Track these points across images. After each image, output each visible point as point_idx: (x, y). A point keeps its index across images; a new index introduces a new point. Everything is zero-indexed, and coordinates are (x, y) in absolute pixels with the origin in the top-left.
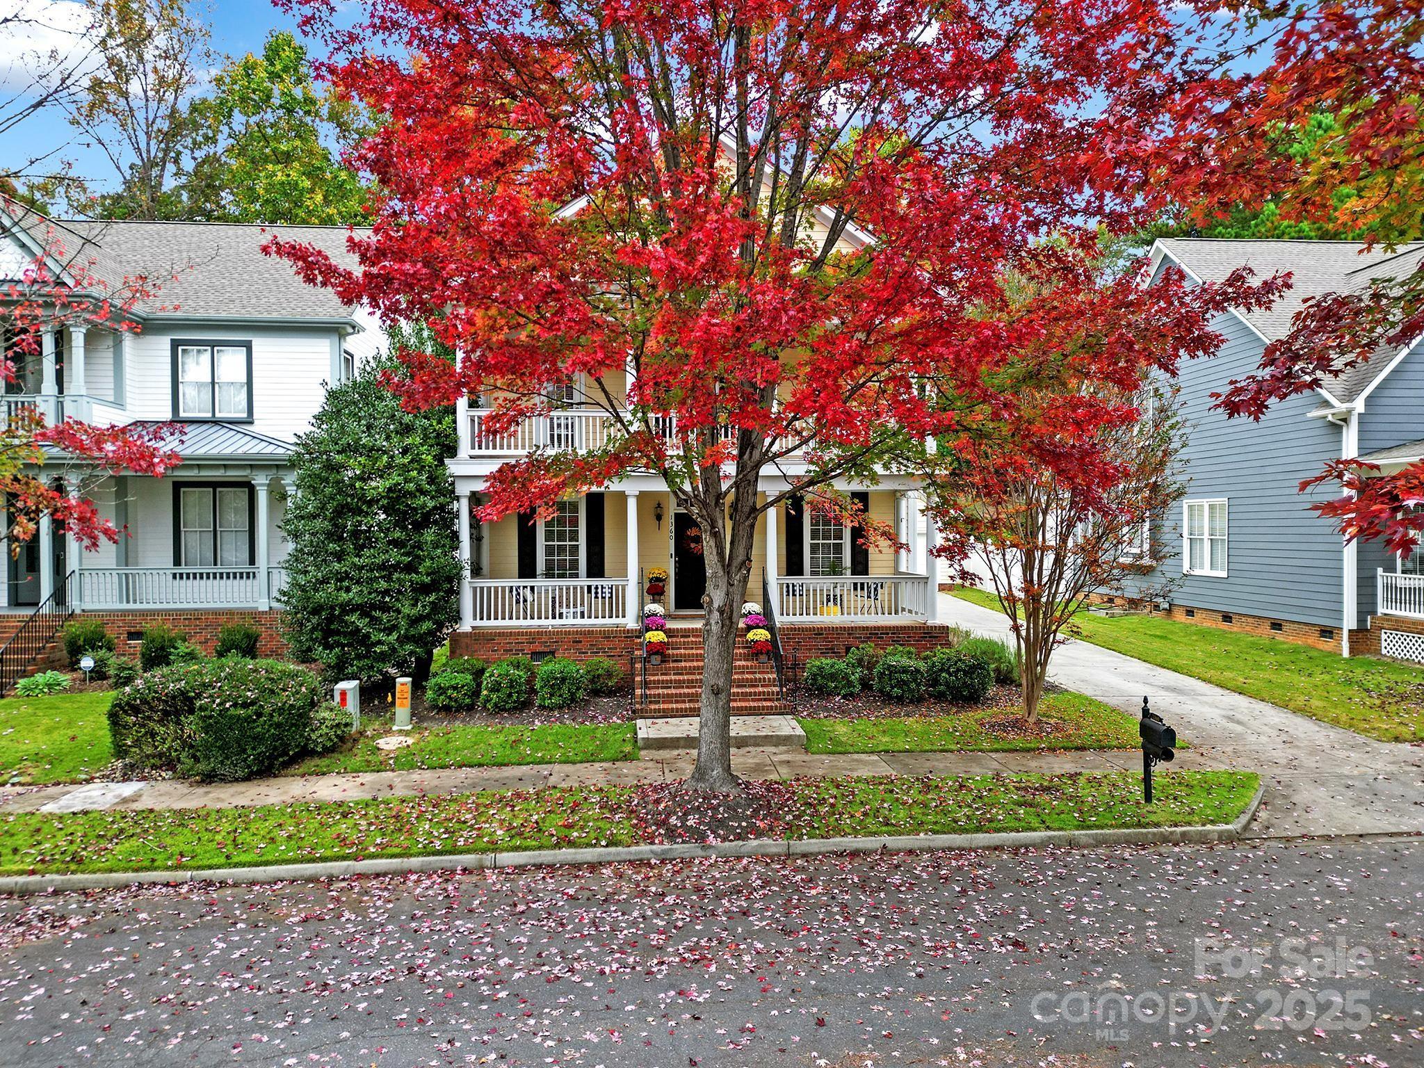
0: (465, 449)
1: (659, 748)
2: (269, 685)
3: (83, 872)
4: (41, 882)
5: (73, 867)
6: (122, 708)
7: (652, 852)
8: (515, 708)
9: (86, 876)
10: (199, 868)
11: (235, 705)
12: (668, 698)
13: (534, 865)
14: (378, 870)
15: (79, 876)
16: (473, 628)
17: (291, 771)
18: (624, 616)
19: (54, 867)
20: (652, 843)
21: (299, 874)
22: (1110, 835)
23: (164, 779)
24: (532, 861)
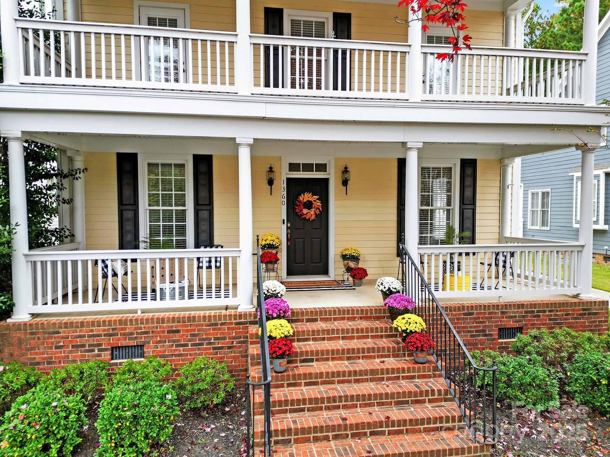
0: (13, 76)
16: (34, 315)
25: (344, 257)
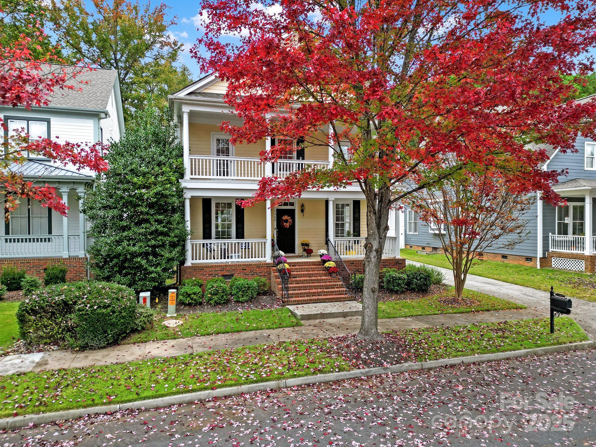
0: (188, 175)
1: (308, 319)
2: (114, 296)
3: (50, 411)
4: (24, 420)
5: (42, 408)
6: (27, 312)
7: (361, 373)
8: (224, 303)
9: (54, 414)
10: (122, 402)
11: (99, 307)
12: (297, 295)
13: (305, 384)
14: (226, 394)
15: (48, 414)
16: (192, 264)
17: (126, 341)
18: (265, 257)
19: (30, 410)
20: (359, 368)
21: (182, 400)
22: (549, 349)
23: (53, 350)
24: (304, 382)
25: (303, 245)
